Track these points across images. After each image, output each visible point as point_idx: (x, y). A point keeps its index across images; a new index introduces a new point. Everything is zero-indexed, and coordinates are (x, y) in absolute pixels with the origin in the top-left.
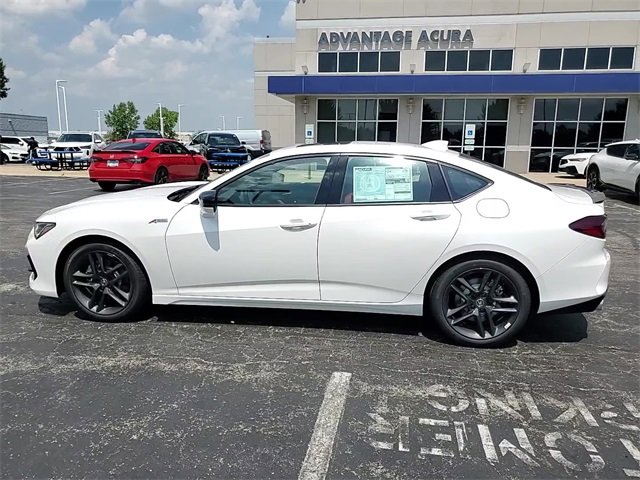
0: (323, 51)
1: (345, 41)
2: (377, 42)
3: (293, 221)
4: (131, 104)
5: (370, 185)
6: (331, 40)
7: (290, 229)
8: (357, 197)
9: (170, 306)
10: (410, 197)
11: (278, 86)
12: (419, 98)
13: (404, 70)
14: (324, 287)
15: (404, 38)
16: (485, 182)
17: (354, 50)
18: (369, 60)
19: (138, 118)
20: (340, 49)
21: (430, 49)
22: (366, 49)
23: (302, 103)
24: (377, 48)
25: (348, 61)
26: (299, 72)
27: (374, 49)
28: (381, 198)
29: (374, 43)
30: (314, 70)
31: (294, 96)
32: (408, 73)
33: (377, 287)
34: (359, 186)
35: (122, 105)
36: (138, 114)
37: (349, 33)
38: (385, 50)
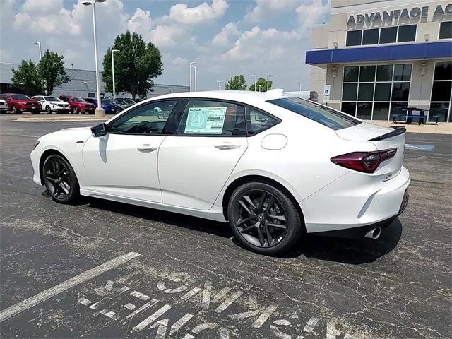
0: (351, 30)
1: (369, 20)
2: (396, 18)
3: (145, 145)
4: (242, 77)
5: (197, 122)
6: (357, 20)
7: (142, 150)
8: (187, 130)
9: (88, 197)
10: (219, 131)
11: (314, 58)
12: (433, 61)
13: (419, 38)
14: (165, 194)
15: (420, 13)
16: (275, 121)
17: (376, 27)
18: (389, 34)
19: (246, 86)
20: (365, 27)
21: (444, 20)
22: (386, 25)
23: (332, 70)
24: (396, 23)
25: (371, 35)
26: (331, 47)
27: (393, 25)
28: (202, 131)
29: (394, 20)
30: (342, 45)
31: (326, 65)
32: (423, 41)
33: (193, 197)
34: (189, 122)
35: (236, 77)
36: (246, 83)
37: (373, 14)
38: (403, 24)
